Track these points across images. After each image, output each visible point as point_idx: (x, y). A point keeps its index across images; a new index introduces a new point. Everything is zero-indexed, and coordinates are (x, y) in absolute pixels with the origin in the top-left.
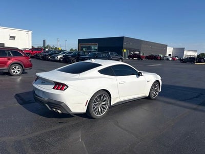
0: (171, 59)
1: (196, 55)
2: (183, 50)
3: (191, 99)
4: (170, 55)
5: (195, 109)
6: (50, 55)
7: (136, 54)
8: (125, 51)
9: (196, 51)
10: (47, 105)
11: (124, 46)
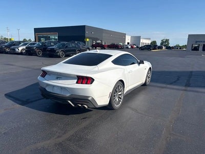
0: (130, 47)
1: (150, 42)
2: (139, 38)
3: (175, 82)
4: (128, 43)
5: (185, 90)
6: (8, 47)
7: (98, 44)
8: (88, 40)
9: (149, 39)
10: (69, 102)
11: (86, 35)
